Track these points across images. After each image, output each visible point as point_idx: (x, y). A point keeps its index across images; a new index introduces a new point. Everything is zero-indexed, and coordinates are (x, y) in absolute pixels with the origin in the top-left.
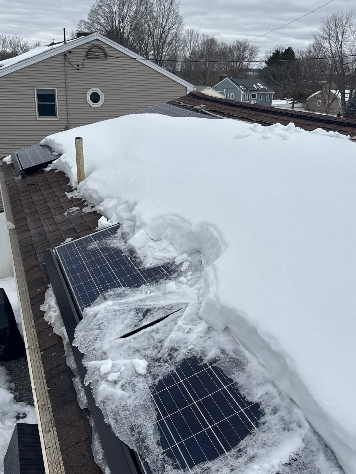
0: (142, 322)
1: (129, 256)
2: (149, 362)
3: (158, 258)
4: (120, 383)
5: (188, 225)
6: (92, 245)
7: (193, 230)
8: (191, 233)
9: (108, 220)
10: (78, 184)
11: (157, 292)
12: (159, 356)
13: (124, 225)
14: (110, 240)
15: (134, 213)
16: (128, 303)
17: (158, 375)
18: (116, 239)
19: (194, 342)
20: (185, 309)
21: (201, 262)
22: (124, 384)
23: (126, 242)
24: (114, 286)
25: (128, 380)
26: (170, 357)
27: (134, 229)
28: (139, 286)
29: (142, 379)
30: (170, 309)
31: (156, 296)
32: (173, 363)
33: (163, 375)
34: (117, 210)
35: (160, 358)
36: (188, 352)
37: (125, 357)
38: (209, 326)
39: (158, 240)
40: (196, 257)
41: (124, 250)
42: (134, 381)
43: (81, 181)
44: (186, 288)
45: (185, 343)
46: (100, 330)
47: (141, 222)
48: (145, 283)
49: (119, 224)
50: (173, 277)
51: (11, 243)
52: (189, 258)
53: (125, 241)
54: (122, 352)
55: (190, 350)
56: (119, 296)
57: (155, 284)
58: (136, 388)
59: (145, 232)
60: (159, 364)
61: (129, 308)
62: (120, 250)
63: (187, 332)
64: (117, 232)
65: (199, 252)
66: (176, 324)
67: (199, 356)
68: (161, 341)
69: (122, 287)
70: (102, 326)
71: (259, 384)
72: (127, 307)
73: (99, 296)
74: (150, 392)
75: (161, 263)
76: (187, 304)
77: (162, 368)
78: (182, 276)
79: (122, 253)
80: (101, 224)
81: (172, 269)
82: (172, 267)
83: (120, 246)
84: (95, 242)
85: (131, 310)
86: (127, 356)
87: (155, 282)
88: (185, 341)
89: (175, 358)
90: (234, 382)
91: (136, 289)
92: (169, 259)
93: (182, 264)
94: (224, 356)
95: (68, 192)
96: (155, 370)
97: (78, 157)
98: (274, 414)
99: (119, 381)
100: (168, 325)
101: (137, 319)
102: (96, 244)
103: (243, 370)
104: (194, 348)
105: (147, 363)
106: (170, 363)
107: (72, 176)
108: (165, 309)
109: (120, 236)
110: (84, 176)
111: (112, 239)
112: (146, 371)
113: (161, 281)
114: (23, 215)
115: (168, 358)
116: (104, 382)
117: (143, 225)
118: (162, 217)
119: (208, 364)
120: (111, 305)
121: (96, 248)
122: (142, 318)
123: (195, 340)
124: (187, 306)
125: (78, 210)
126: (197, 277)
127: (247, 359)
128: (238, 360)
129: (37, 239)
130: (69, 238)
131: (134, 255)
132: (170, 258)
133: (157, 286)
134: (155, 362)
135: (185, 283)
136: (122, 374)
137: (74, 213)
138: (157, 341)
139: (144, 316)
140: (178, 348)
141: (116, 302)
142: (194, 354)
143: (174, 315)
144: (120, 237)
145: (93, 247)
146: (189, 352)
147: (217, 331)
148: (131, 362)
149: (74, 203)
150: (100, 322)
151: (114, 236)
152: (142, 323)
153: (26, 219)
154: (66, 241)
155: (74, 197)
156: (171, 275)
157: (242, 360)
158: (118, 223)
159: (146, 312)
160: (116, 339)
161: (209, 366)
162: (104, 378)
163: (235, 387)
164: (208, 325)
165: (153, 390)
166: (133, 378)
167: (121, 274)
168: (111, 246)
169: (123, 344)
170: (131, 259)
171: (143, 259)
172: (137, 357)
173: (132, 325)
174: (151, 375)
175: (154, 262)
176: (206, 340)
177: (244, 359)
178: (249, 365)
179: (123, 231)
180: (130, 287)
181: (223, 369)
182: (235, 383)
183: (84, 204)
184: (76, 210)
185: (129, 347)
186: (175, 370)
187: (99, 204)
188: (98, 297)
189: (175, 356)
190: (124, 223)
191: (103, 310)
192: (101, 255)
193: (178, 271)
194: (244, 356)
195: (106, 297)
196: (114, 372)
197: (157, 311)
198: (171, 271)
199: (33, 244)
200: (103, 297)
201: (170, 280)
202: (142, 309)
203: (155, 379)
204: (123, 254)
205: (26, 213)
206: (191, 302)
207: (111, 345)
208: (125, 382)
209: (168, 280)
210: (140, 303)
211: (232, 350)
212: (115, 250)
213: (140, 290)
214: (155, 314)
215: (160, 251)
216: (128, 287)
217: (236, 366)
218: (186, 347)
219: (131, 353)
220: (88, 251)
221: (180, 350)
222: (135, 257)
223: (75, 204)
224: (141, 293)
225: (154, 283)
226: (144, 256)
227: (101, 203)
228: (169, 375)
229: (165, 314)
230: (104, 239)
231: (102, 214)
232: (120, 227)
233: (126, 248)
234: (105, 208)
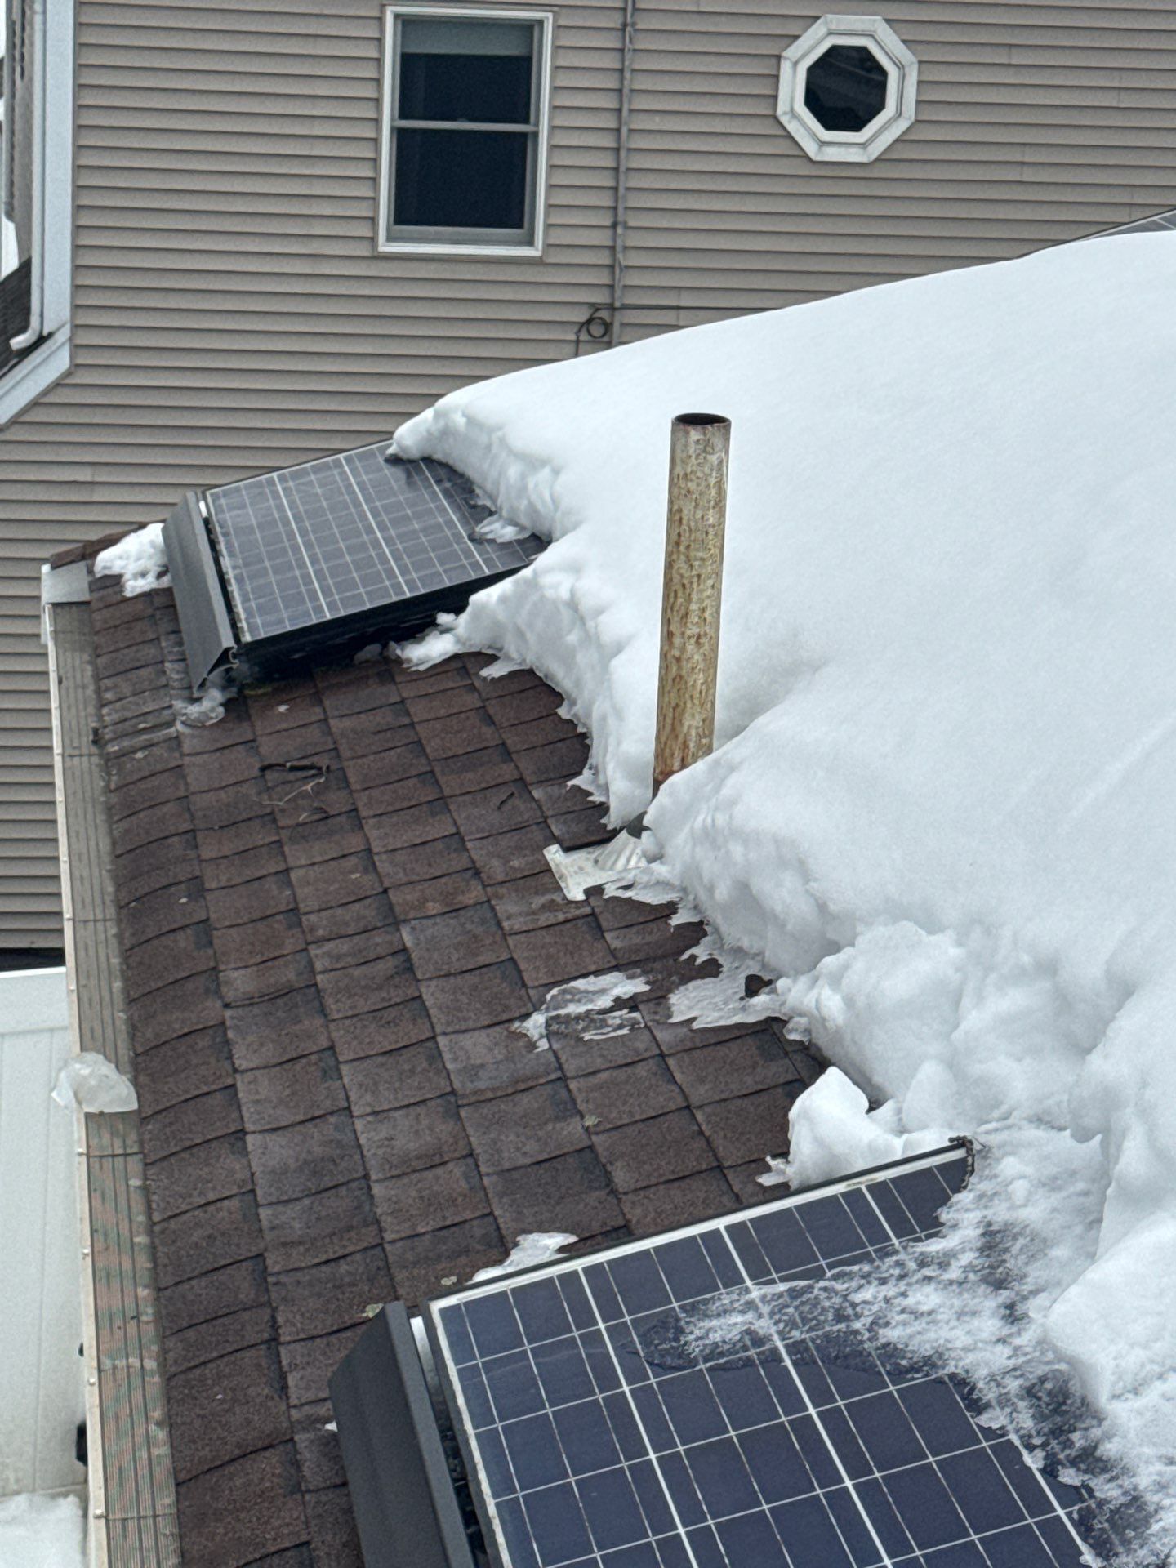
1: (1037, 1441)
6: (725, 1312)
9: (874, 1105)
10: (657, 784)
13: (1009, 1166)
14: (883, 1282)
15: (1103, 1064)
18: (929, 1279)
23: (1012, 1315)
27: (1094, 1204)
34: (956, 1026)
41: (992, 1378)
43: (683, 766)
47: (1159, 1153)
49: (969, 1151)
51: (93, 1231)
53: (1011, 1307)
62: (962, 1383)
64: (945, 1215)
79: (978, 1407)
80: (819, 1141)
83: (966, 1349)
84: (756, 1293)
95: (567, 849)
97: (681, 564)
102: (765, 1310)
107: (612, 721)
109: (967, 1258)
110: (709, 722)
111: (902, 1277)
114: (211, 1010)
121: (758, 1340)
125: (631, 1003)
129: (294, 1220)
130: (543, 1228)
137: (604, 1024)
144: (969, 1268)
145: (734, 1335)
149: (608, 936)
151: (921, 1248)
153: (227, 1042)
154: (518, 1258)
155: (611, 891)
158: (960, 1143)
168: (891, 1335)
170: (1050, 1472)
171: (1162, 1487)
179: (1000, 1214)
183: (686, 956)
184: (619, 1003)
187: (810, 967)
190: (1012, 1149)
192: (793, 1403)
199: (260, 1255)
204: (985, 1420)
205: (230, 995)
212: (919, 1379)
220: (693, 1363)
222: (1090, 1460)
223: (613, 953)
227: (828, 960)
230: (831, 1266)
231: (828, 1052)
232: (973, 1179)
233: (1015, 1369)
234: (861, 1001)
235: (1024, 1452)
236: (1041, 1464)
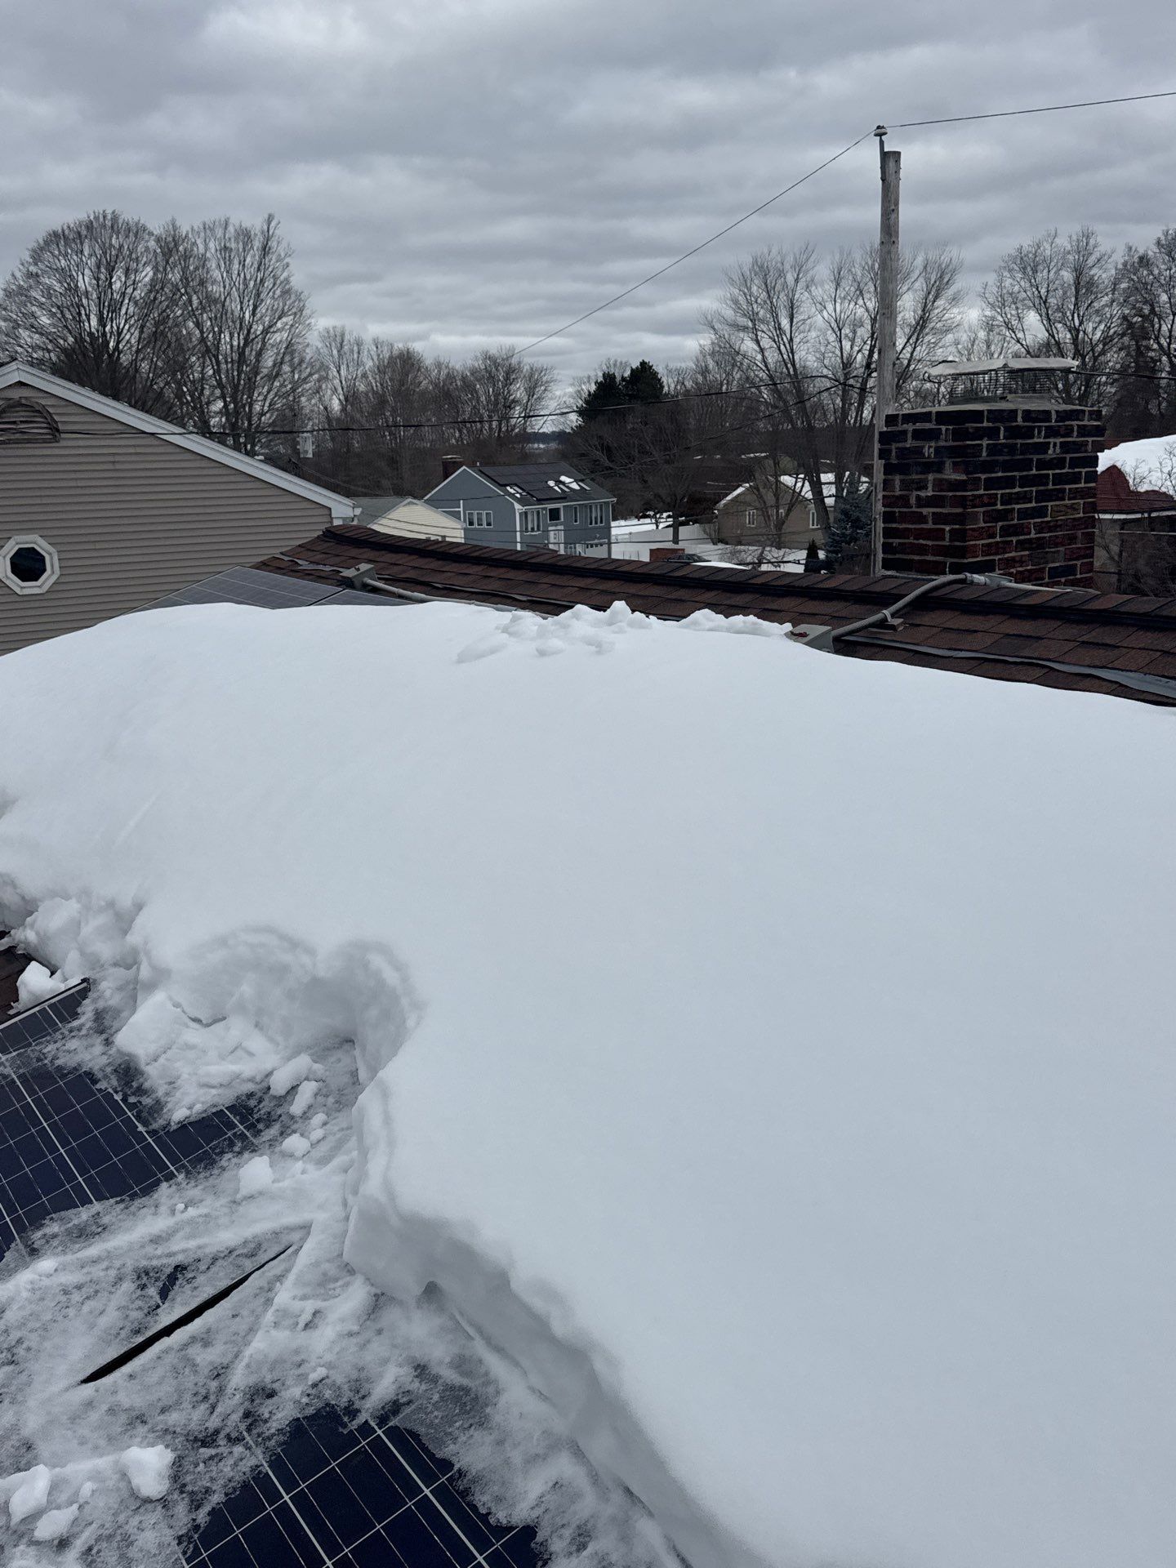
0: (157, 1314)
1: (119, 1089)
2: (179, 1452)
3: (214, 1082)
4: (79, 1545)
5: (306, 959)
7: (322, 972)
8: (316, 982)
9: (53, 973)
11: (209, 1200)
12: (214, 1423)
13: (104, 985)
14: (55, 1042)
15: (134, 938)
16: (109, 1256)
17: (206, 1492)
18: (74, 1037)
19: (329, 1357)
20: (301, 1247)
21: (354, 1074)
22: (93, 1542)
23: (108, 1042)
24: (67, 1203)
25: (107, 1526)
26: (250, 1421)
27: (134, 992)
28: (148, 1190)
29: (156, 1515)
30: (252, 1255)
31: (206, 1216)
32: (260, 1439)
33: (225, 1486)
34: (79, 934)
35: (217, 1432)
36: (308, 1395)
37: (96, 1448)
38: (379, 1292)
39: (215, 1021)
40: (339, 1060)
41: (101, 1069)
42: (127, 1527)
44: (303, 1172)
45: (300, 1365)
46: (11, 1368)
47: (154, 968)
48: (170, 1177)
49: (89, 984)
50: (264, 1139)
52: (316, 1066)
53: (107, 1040)
54: (86, 1432)
55: (315, 1385)
56: (83, 1234)
57: (201, 1176)
58: (133, 1552)
59: (171, 999)
60: (212, 1451)
61: (113, 1273)
62: (89, 1074)
63: (307, 1325)
64: (79, 1010)
65: (348, 1041)
66: (269, 1302)
67: (345, 1399)
68: (219, 1373)
69: (91, 1202)
70: (20, 1351)
71: (533, 1460)
72: (107, 1269)
73: (13, 1245)
74: (181, 1555)
75: (225, 1098)
76: (306, 1228)
77: (221, 1464)
78: (294, 1132)
79: (95, 1081)
80: (28, 992)
81: (262, 1112)
82: (261, 1106)
83: (90, 1060)
84: (4, 1058)
85: (120, 1279)
86: (102, 1443)
87: (205, 1168)
88: (298, 1359)
89: (266, 1421)
90: (456, 1468)
91: (138, 1202)
92: (251, 1080)
93: (293, 1090)
94: (424, 1387)
96: (199, 1477)
98: (578, 1550)
99: (75, 1536)
100: (245, 1313)
101: (140, 1308)
102: (8, 1063)
103: (483, 1423)
104: (327, 1377)
105: (169, 1456)
106: (251, 1442)
108: (234, 1256)
109: (88, 1025)
111: (63, 1038)
112: (167, 1486)
113: (224, 1163)
115: (243, 1427)
116: (22, 1547)
117: (161, 976)
118: (222, 942)
119: (373, 1424)
120: (52, 1272)
121: (5, 1077)
122: (160, 1302)
123: (330, 1349)
124: (309, 1233)
126: (342, 1129)
127: (496, 1381)
128: (466, 1390)
131: (135, 1084)
132: (254, 1078)
133: (211, 1179)
134: (198, 1448)
135: (304, 1156)
136: (87, 1509)
138: (206, 1371)
139: (164, 1294)
140: (276, 1386)
141: (69, 1258)
142: (327, 1396)
143: (263, 1273)
144: (90, 1028)
146: (313, 1392)
147: (401, 1303)
148: (116, 1462)
150: (15, 1335)
151: (70, 1025)
152: (157, 1318)
156: (258, 1133)
157: (480, 1389)
158: (84, 981)
159: (172, 1278)
160: (67, 1389)
161: (376, 1427)
162: (21, 1536)
163: (460, 1482)
164: (374, 1290)
165: (191, 1546)
166: (121, 1518)
167: (89, 1157)
168: (58, 1062)
169: (89, 1404)
170: (125, 1100)
171: (167, 1094)
172: (139, 1439)
173: (122, 1332)
174: (184, 1495)
175: (202, 1099)
176: (369, 1341)
177: (487, 1383)
178: (503, 1400)
179: (101, 1004)
180: (119, 1199)
181: (422, 1430)
182: (459, 1470)
185: (111, 1411)
186: (265, 1465)
187: (22, 924)
188: (9, 1248)
189: (267, 1415)
190: (104, 978)
191: (25, 1294)
193: (280, 1116)
194: (487, 1374)
195: (35, 1246)
196: (58, 1508)
197: (208, 1268)
198: (258, 1121)
200: (26, 1246)
201: (252, 1155)
202: (158, 1270)
203: (198, 1508)
204: (98, 1086)
206: (320, 1217)
207: (49, 1413)
208: (94, 1537)
209: (246, 1155)
210: (150, 1249)
211: (448, 1360)
212: (71, 1076)
213: (151, 1201)
214: (201, 1279)
215: (222, 1058)
216: (112, 1201)
217: (464, 1412)
218: (302, 1377)
219: (120, 1430)
221: (283, 1393)
222: (141, 1091)
224: (155, 1214)
225: (199, 1173)
226: (171, 1083)
227: (28, 919)
228: (245, 1486)
229: (232, 1276)
230: (34, 1041)
231: (33, 955)
232: (90, 994)
233: (109, 1064)
234: (42, 933)
235: (115, 1095)
236: (121, 1097)
